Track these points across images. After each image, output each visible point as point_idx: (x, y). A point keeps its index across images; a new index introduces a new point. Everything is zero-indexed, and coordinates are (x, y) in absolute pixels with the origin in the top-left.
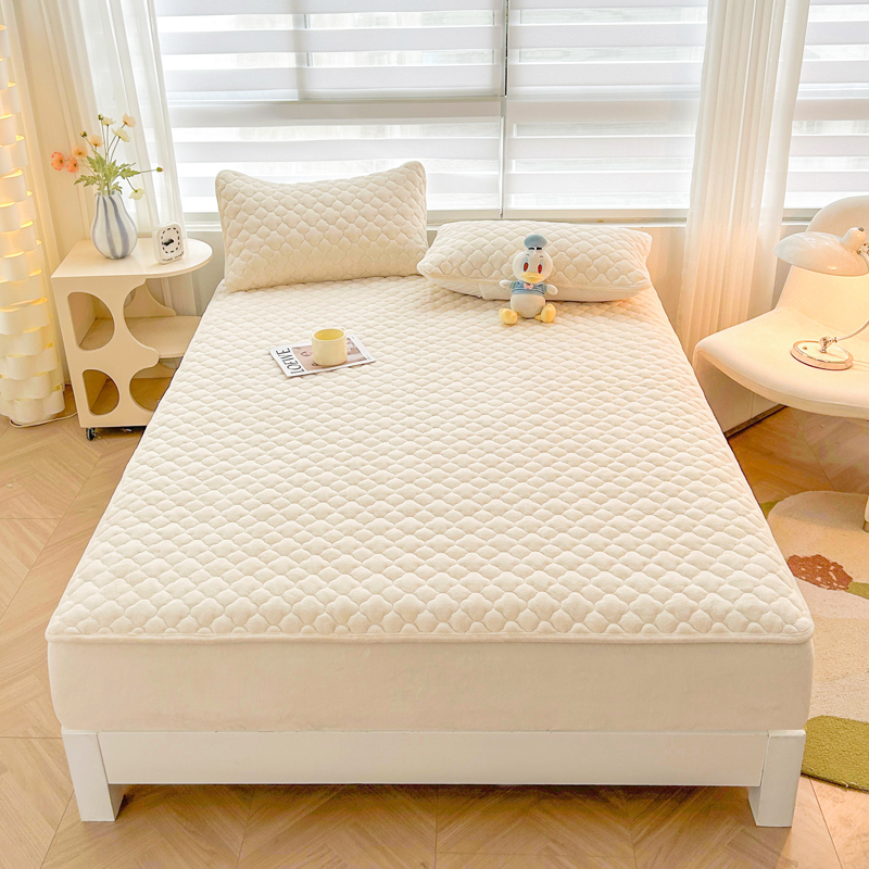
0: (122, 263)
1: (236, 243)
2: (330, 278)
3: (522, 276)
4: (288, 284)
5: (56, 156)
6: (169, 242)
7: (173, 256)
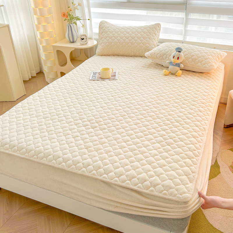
0: (72, 44)
1: (101, 41)
2: (125, 55)
3: (173, 60)
4: (114, 55)
5: (63, 13)
6: (83, 39)
7: (84, 43)
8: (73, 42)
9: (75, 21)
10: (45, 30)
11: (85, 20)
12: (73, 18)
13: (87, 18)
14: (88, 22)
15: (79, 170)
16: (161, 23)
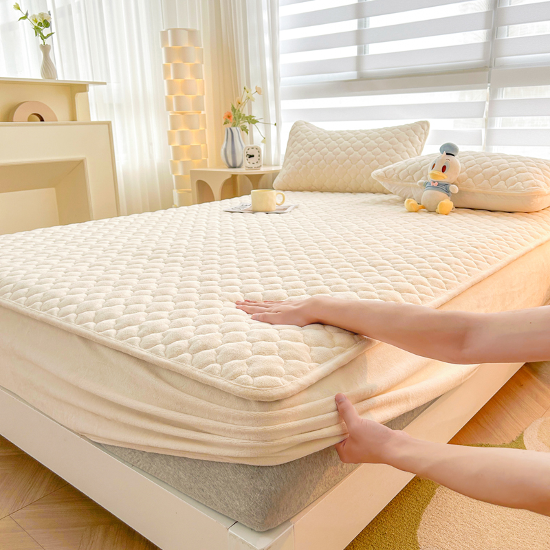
2: (337, 190)
4: (311, 191)
6: (251, 156)
7: (253, 166)
8: (235, 167)
9: (244, 124)
10: (183, 143)
11: (267, 124)
12: (240, 117)
13: (273, 121)
14: (273, 129)
15: (45, 310)
16: (429, 120)
